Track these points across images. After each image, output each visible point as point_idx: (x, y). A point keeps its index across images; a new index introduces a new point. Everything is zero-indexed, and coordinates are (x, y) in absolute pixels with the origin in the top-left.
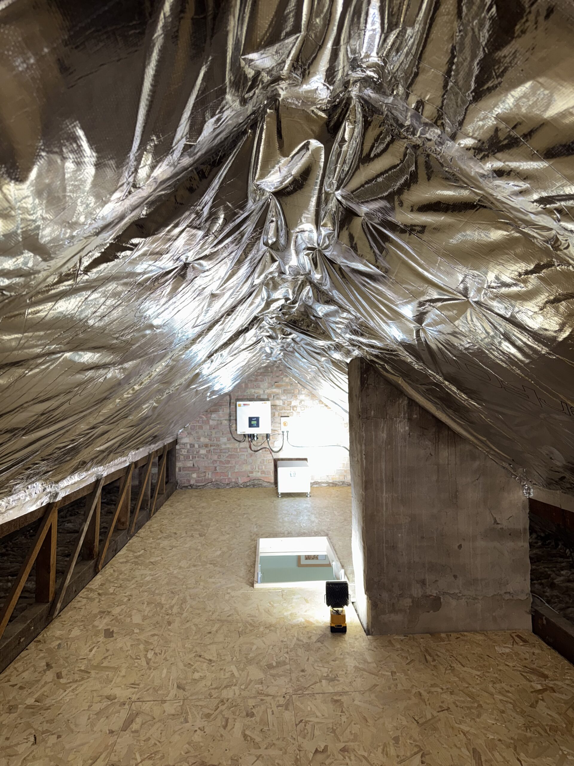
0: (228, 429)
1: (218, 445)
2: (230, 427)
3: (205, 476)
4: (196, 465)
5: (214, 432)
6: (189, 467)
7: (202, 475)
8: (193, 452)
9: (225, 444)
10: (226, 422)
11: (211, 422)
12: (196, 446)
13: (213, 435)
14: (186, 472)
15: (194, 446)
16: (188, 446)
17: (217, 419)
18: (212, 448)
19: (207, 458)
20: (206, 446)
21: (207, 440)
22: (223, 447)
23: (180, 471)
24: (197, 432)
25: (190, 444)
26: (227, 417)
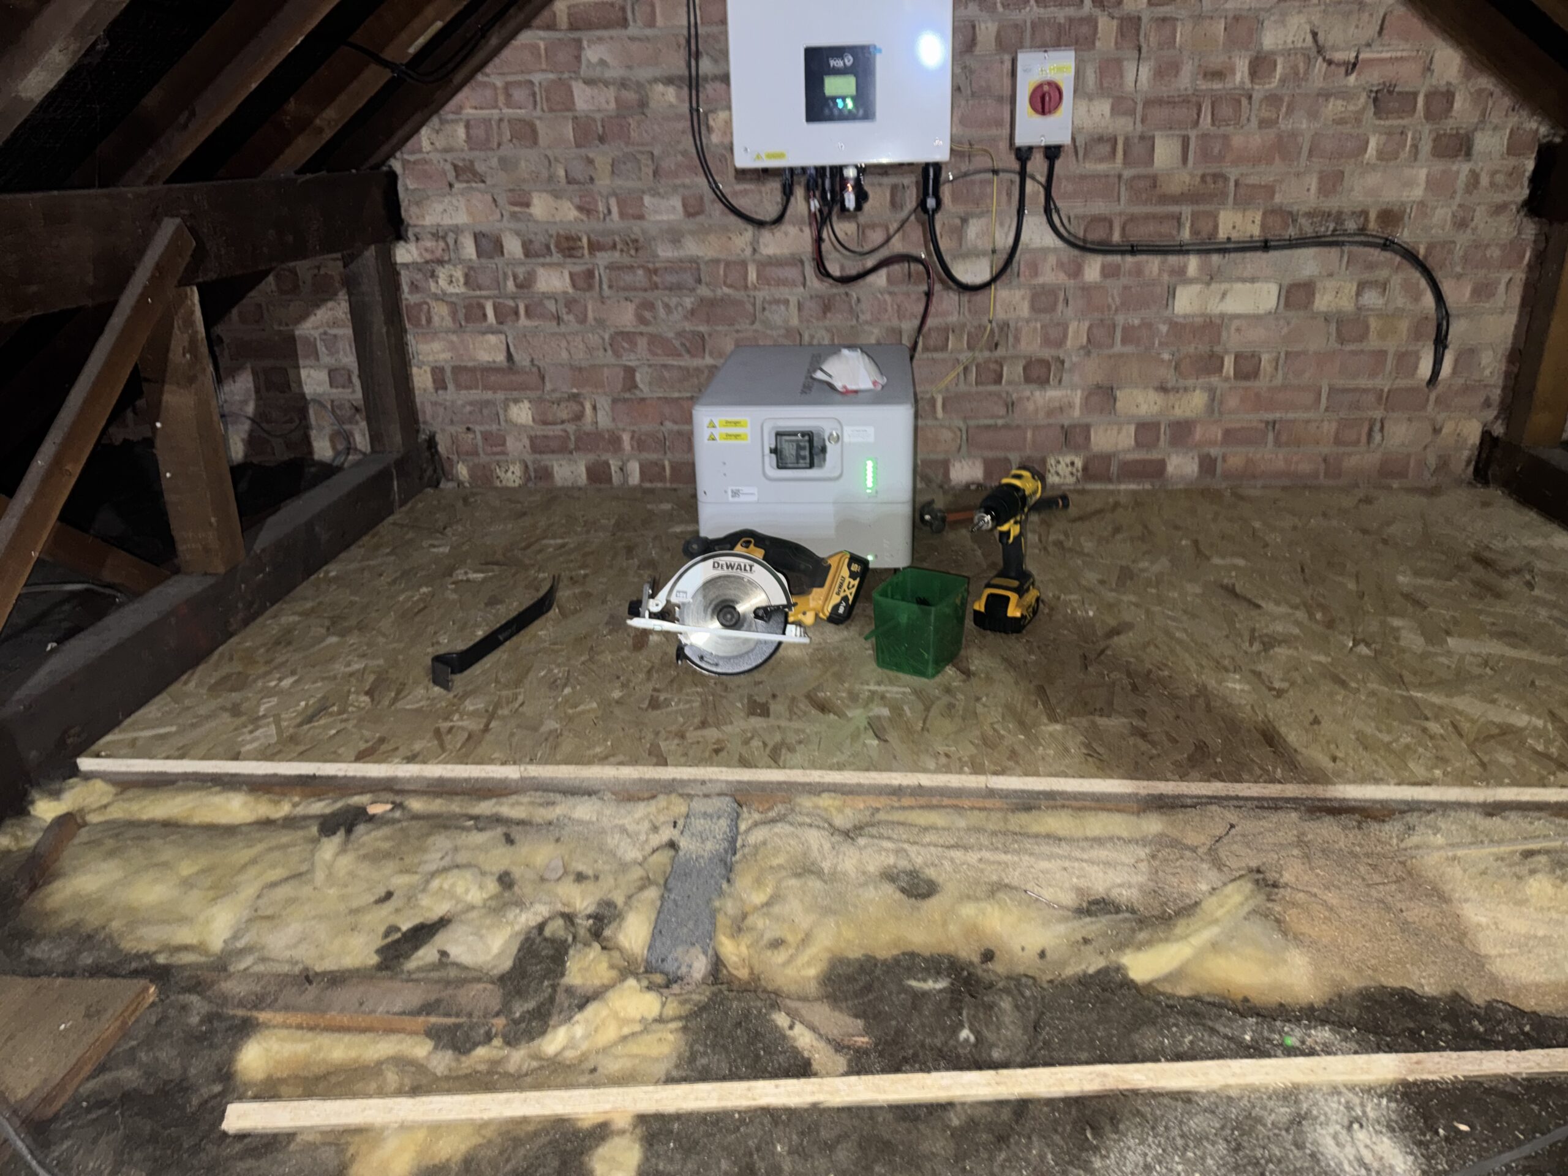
0: (688, 143)
1: (634, 245)
2: (697, 122)
3: (579, 417)
4: (522, 358)
5: (602, 157)
6: (489, 369)
7: (563, 413)
8: (498, 284)
9: (675, 237)
10: (669, 97)
11: (584, 98)
12: (513, 246)
13: (604, 182)
14: (476, 394)
15: (498, 247)
16: (469, 249)
17: (615, 72)
18: (603, 259)
19: (583, 320)
20: (568, 246)
21: (568, 212)
22: (665, 252)
23: (440, 384)
24: (506, 164)
25: (477, 237)
26: (676, 63)
